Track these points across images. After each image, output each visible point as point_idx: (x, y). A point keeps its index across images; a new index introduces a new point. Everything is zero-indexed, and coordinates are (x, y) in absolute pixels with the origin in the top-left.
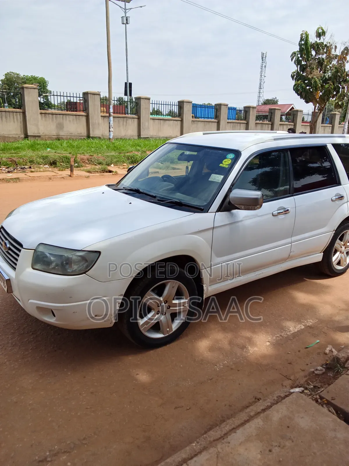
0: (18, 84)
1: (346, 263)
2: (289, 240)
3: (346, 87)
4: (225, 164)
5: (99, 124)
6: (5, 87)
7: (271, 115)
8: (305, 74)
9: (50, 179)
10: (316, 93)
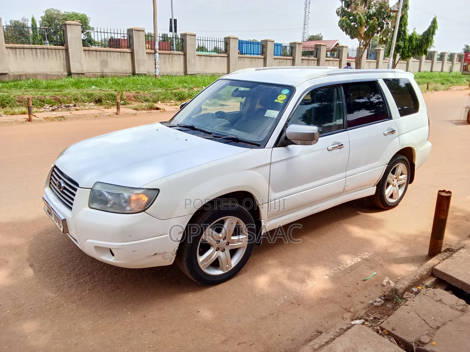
0: (58, 21)
1: (399, 196)
2: (343, 174)
3: (390, 23)
4: (280, 99)
5: (144, 61)
6: (45, 24)
7: (317, 52)
8: (349, 10)
9: (96, 117)
10: (361, 29)
